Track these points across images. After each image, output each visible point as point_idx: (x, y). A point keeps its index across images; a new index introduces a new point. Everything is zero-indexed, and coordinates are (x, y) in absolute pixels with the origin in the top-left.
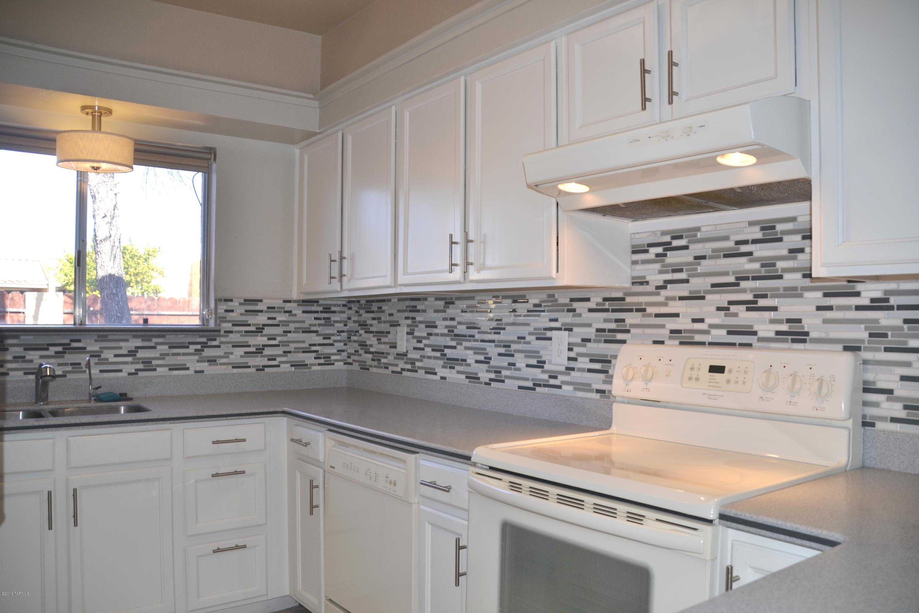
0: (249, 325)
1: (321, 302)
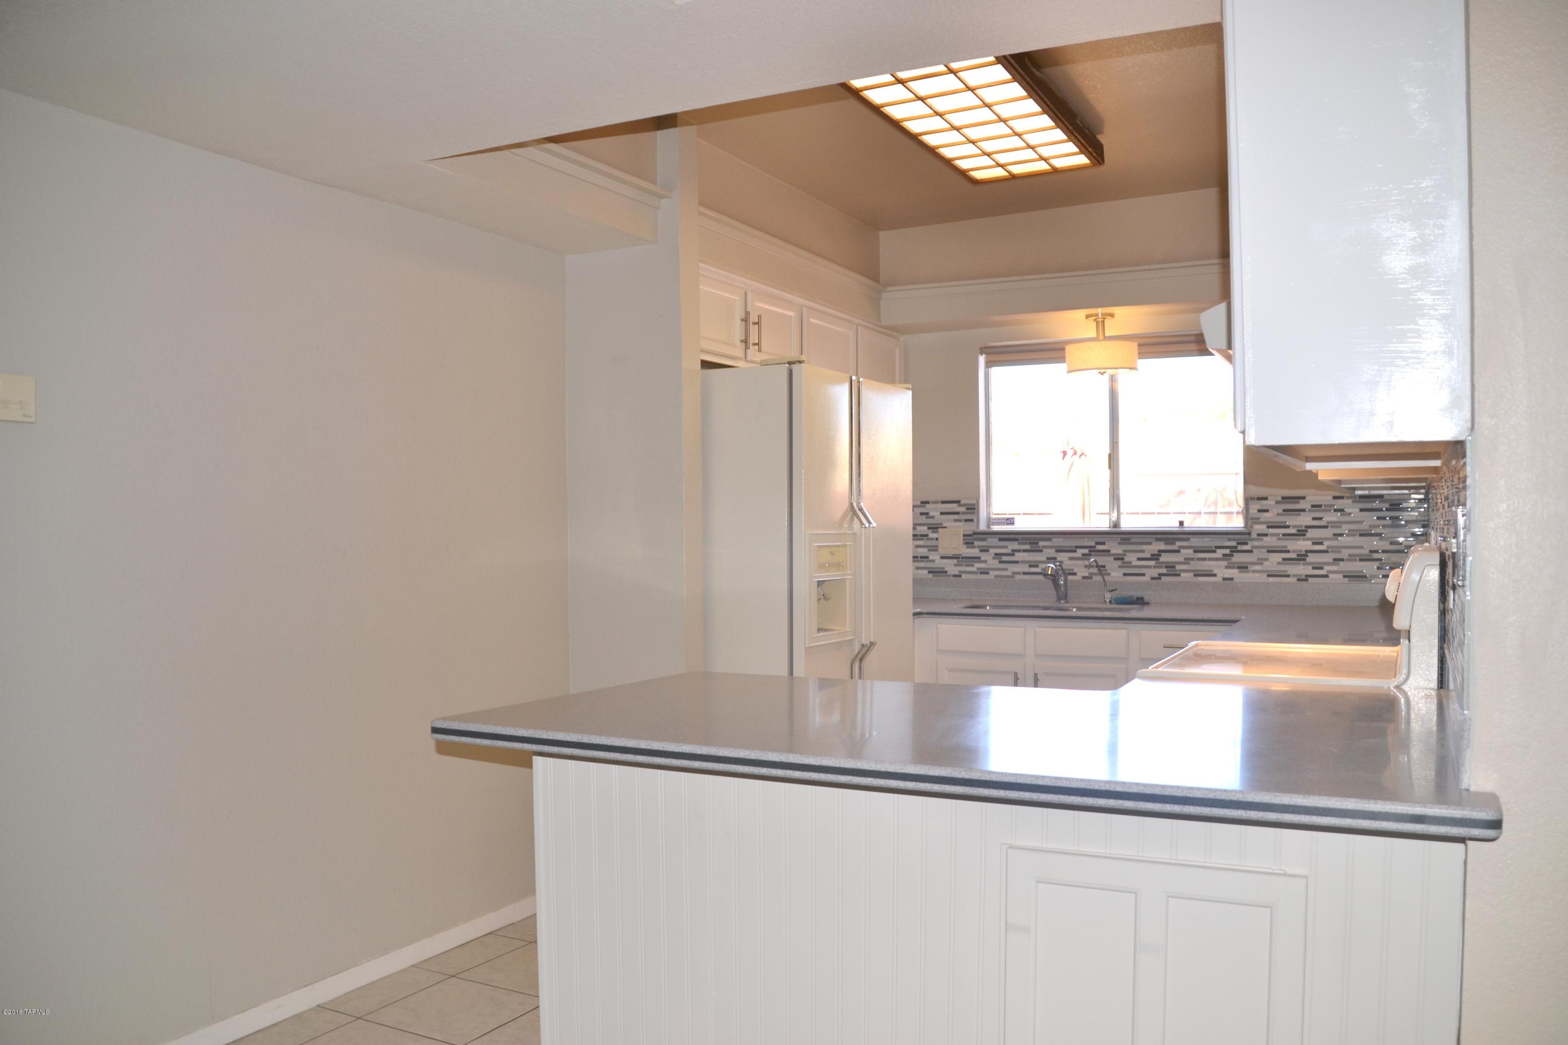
0: (1288, 527)
1: (1386, 497)
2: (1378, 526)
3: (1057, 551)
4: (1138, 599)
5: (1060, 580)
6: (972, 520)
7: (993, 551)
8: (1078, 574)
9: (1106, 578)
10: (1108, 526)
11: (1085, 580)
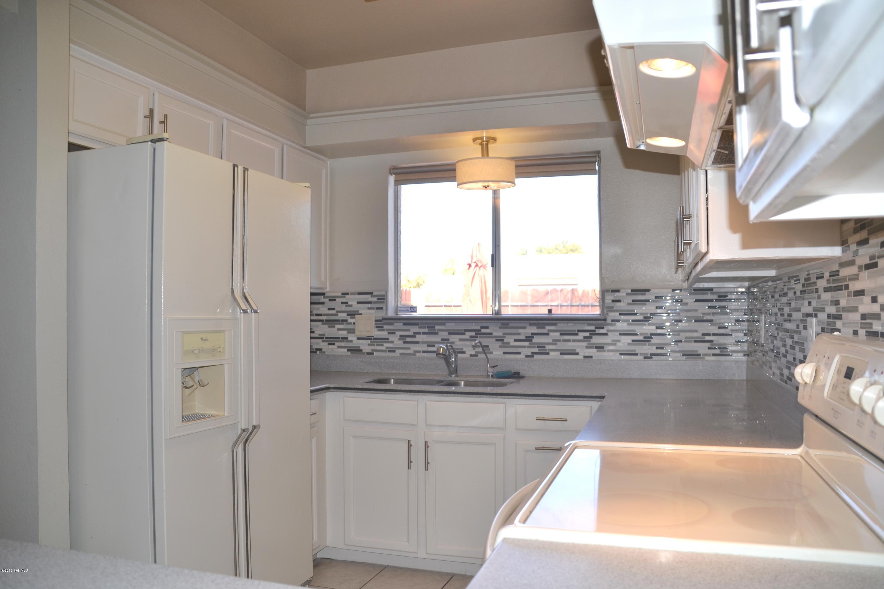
0: (635, 314)
1: (715, 290)
2: (709, 314)
3: (450, 334)
4: (515, 373)
5: (452, 358)
6: (382, 308)
7: (398, 333)
8: (467, 352)
9: (489, 356)
10: (491, 313)
11: (472, 358)
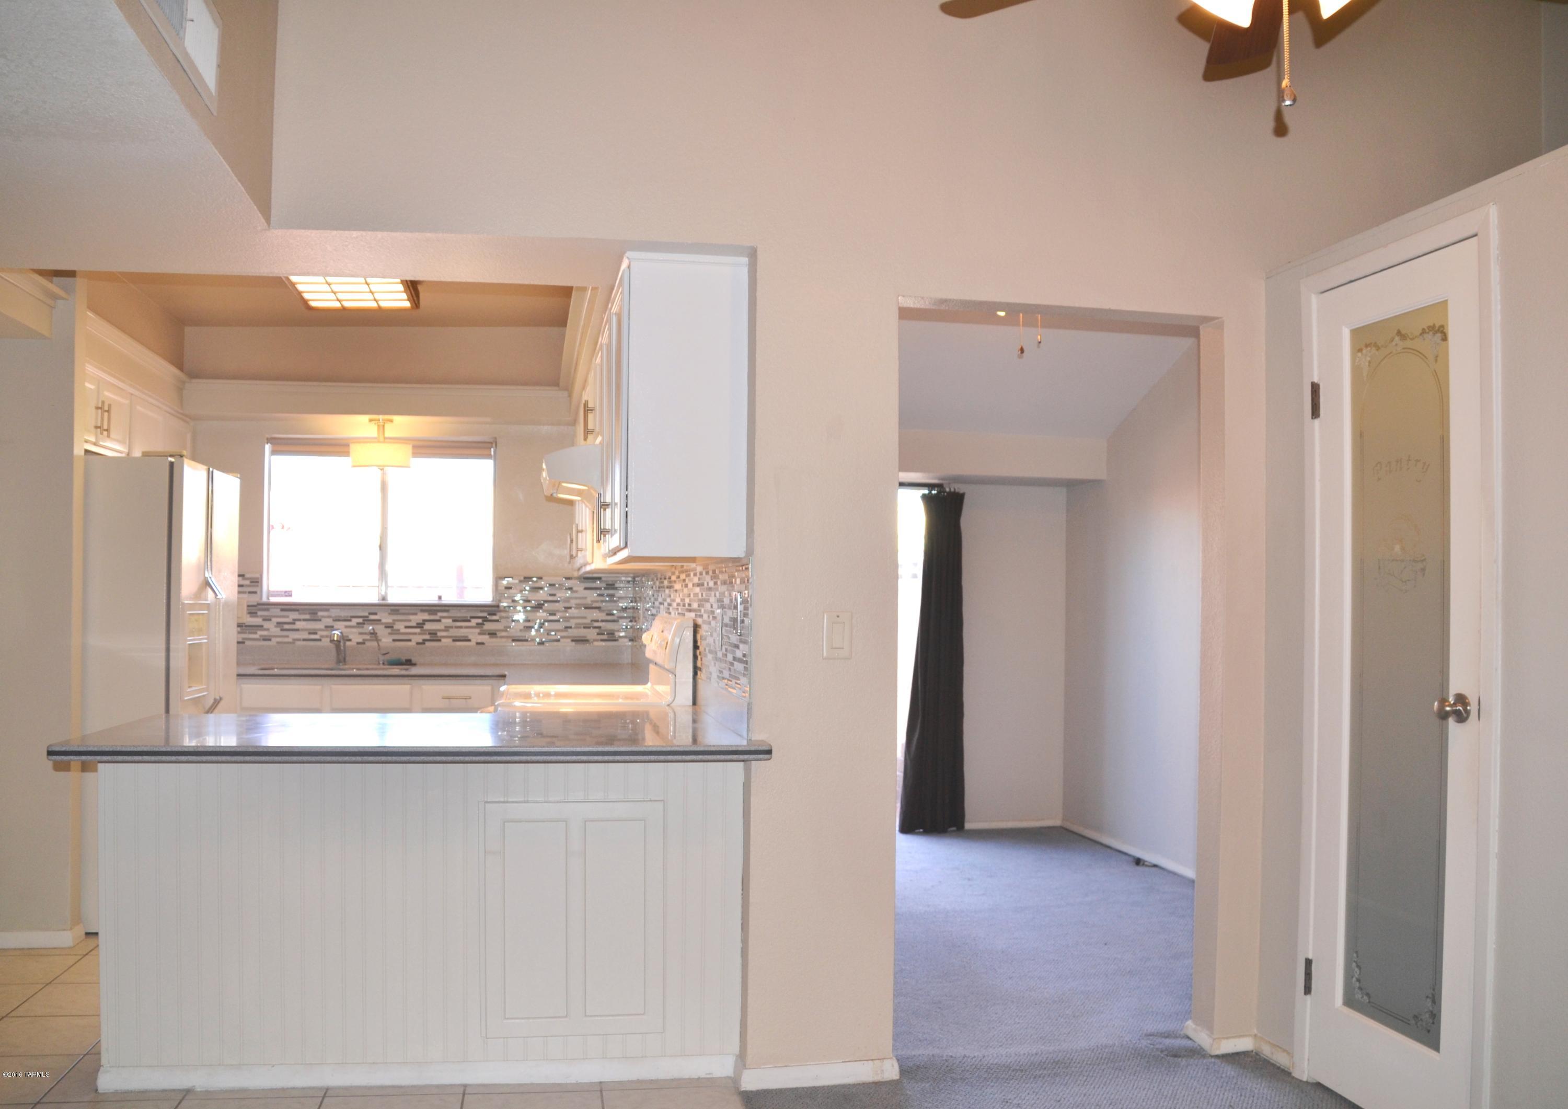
1: (603, 579)
2: (597, 601)
3: (334, 620)
4: (409, 659)
5: (339, 645)
6: (255, 592)
7: (275, 620)
8: (353, 640)
9: (380, 643)
10: (378, 599)
11: (359, 646)
